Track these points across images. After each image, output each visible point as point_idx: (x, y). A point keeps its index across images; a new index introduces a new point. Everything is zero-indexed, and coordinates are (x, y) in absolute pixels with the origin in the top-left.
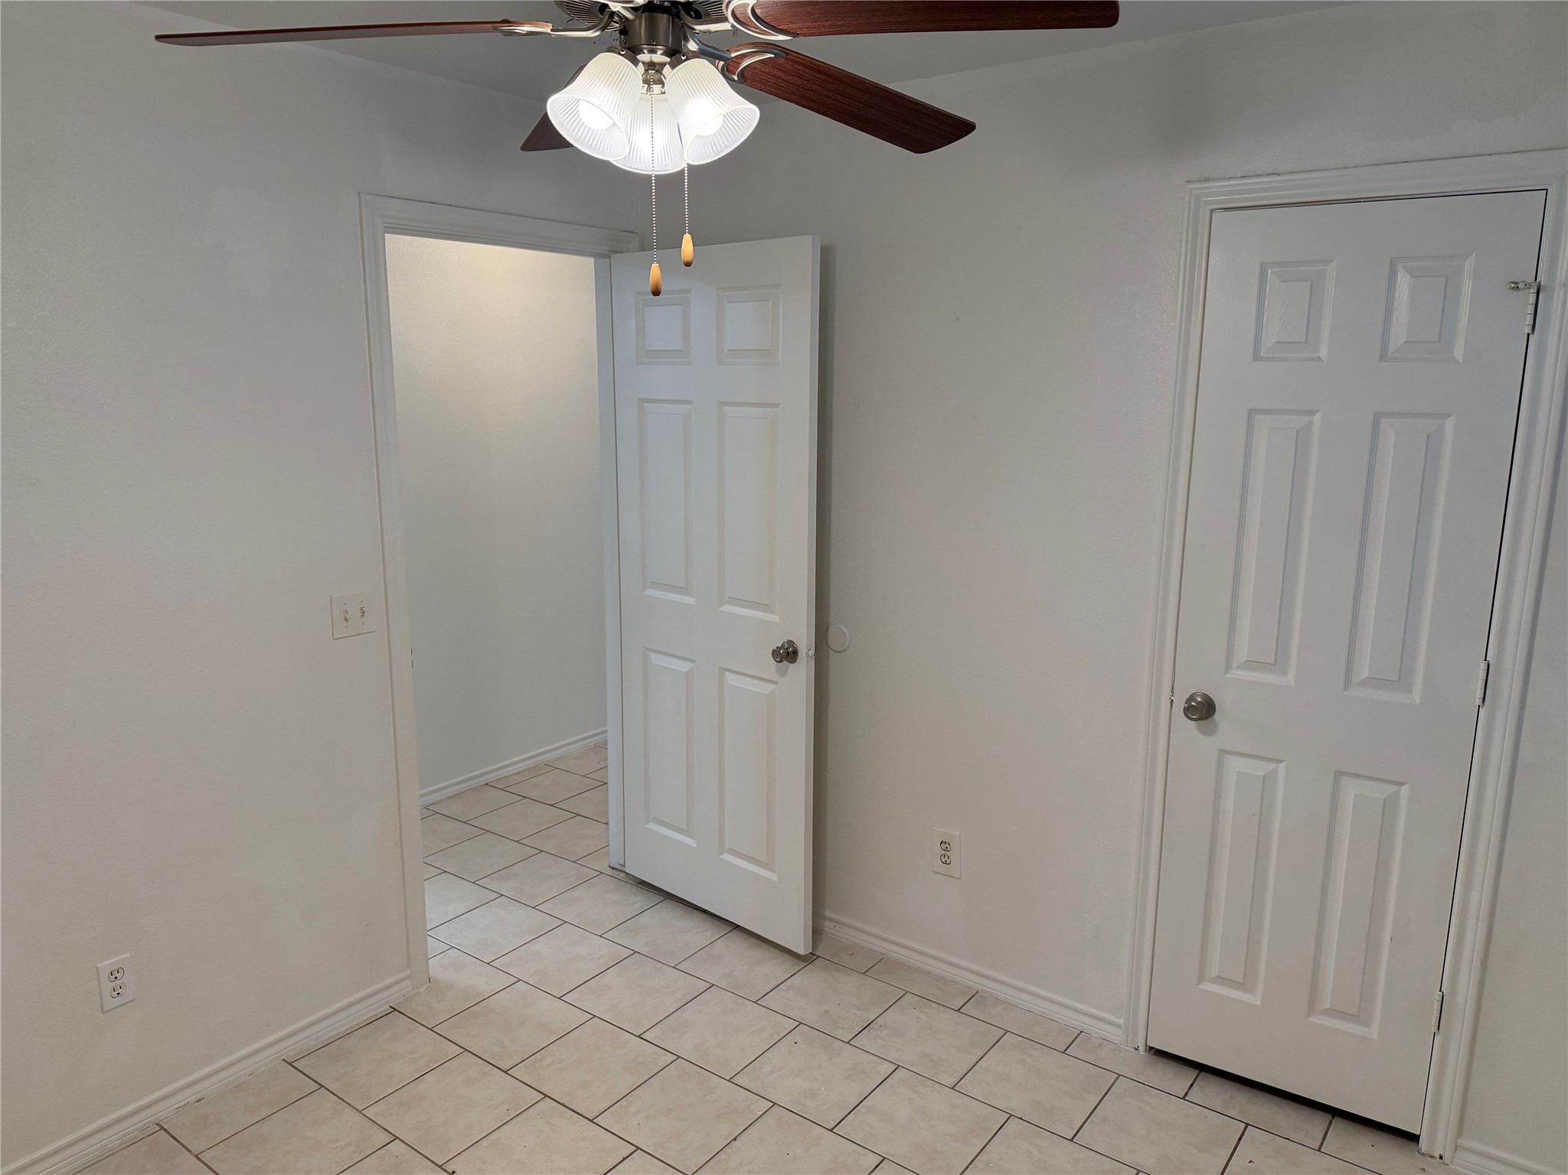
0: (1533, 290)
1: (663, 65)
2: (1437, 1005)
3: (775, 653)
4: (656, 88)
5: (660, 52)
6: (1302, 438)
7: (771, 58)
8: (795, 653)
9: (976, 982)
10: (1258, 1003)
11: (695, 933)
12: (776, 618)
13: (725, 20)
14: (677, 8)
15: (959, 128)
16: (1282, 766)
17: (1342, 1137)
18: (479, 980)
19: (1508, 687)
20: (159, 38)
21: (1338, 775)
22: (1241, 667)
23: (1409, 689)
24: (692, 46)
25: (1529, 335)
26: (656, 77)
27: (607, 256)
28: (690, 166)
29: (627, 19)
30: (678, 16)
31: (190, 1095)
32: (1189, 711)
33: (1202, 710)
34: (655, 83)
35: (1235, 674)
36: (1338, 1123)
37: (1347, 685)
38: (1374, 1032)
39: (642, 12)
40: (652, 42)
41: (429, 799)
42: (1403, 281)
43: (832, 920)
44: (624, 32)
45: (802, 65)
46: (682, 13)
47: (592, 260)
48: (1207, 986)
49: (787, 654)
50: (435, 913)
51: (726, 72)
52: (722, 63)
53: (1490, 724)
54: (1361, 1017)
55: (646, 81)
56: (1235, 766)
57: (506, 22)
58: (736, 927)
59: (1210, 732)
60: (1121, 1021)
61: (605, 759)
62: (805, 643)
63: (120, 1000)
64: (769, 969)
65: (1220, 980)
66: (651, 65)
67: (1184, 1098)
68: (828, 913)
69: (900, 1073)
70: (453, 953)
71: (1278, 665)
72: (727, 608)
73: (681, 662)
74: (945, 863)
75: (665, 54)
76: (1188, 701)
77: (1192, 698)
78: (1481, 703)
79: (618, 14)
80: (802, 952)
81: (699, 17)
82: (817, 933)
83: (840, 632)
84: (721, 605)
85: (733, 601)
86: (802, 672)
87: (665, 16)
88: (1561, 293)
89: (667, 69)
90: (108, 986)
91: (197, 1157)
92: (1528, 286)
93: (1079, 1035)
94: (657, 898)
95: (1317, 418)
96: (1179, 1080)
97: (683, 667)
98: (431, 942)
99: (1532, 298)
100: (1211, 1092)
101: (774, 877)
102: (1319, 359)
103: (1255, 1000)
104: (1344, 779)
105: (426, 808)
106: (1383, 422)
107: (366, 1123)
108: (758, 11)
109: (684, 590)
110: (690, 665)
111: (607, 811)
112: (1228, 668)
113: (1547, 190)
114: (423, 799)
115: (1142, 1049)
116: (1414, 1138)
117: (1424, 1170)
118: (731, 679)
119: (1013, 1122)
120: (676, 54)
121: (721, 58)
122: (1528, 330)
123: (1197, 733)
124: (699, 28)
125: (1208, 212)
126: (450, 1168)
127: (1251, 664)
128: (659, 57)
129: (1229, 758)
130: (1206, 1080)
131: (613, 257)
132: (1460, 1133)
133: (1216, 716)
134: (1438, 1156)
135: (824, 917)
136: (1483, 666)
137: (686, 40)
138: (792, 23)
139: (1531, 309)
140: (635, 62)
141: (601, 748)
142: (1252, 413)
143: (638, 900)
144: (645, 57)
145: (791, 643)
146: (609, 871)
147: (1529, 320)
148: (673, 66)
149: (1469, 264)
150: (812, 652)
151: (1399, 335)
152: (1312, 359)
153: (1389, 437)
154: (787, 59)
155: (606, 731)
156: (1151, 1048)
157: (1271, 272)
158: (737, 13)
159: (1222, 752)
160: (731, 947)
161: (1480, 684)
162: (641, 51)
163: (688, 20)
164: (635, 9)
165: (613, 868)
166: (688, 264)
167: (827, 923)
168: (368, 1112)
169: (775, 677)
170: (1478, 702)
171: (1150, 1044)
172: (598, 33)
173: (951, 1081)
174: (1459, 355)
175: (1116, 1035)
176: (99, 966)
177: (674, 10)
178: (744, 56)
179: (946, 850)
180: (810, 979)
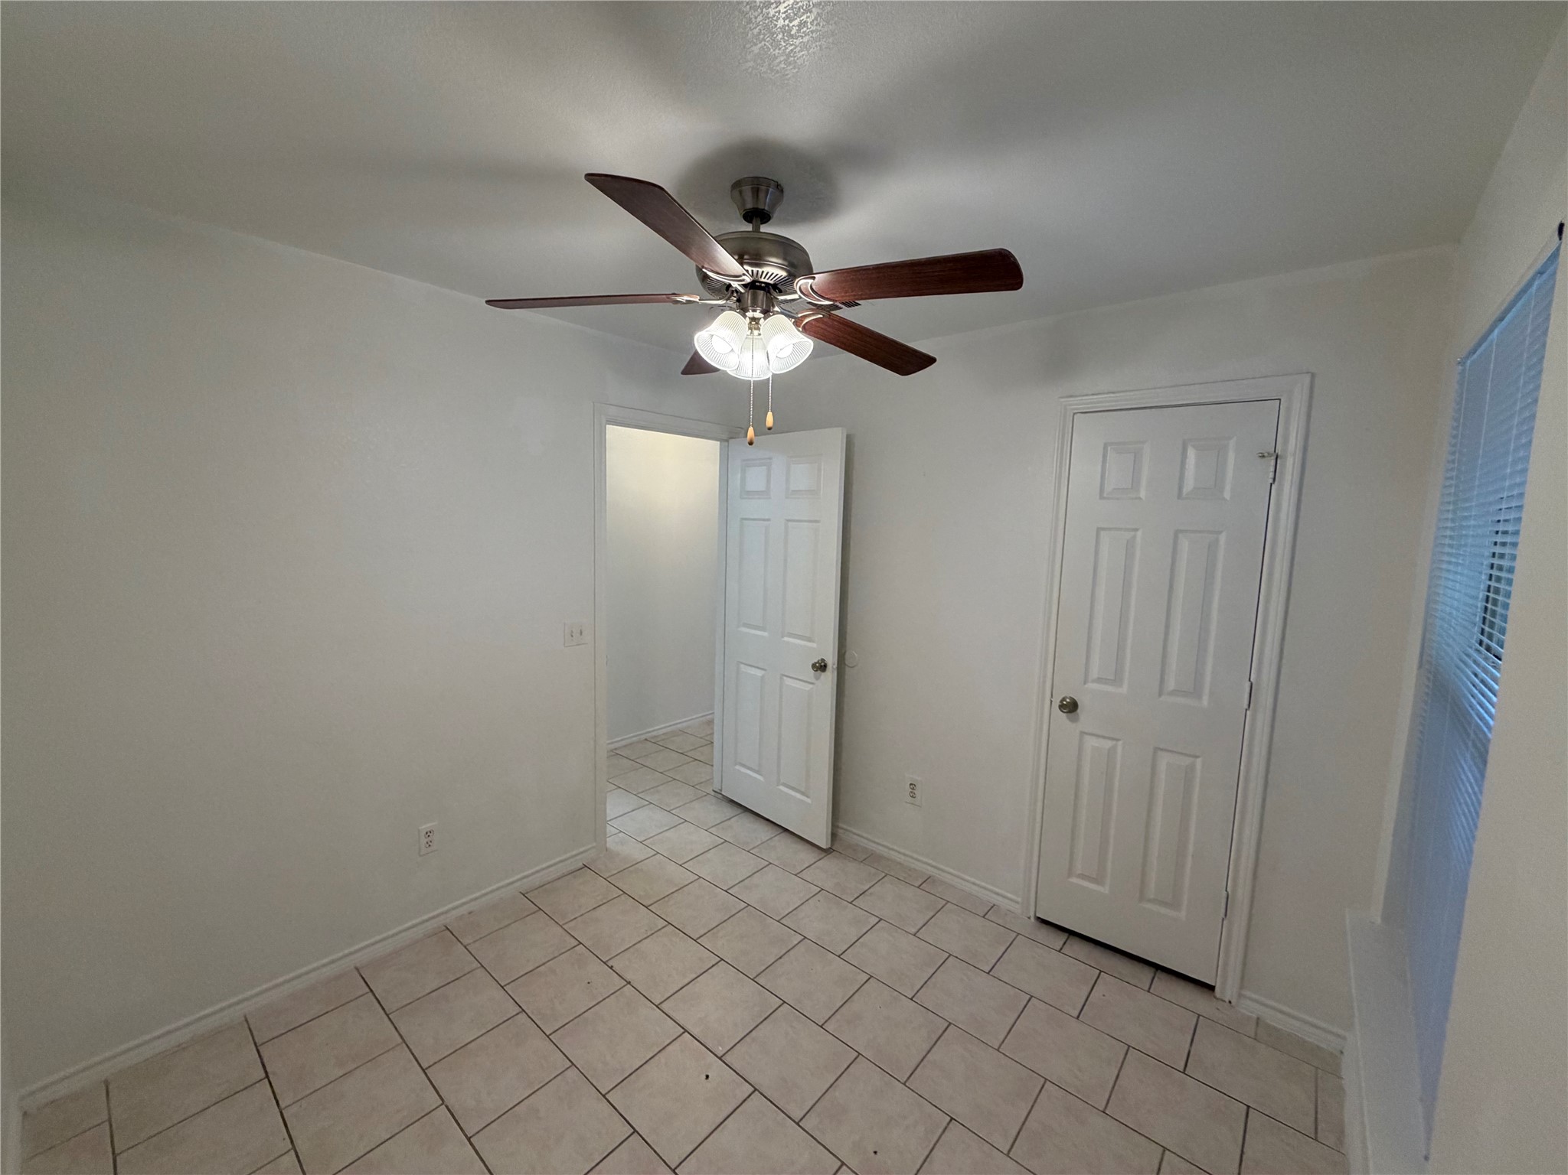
0: (1274, 458)
1: (759, 319)
2: (1224, 901)
3: (814, 666)
4: (756, 332)
5: (758, 311)
6: (1130, 545)
7: (820, 318)
8: (825, 666)
9: (931, 871)
10: (1107, 892)
11: (763, 833)
12: (814, 645)
13: (796, 292)
14: (769, 288)
15: (927, 361)
16: (1120, 743)
17: (1162, 984)
18: (636, 852)
19: (1265, 699)
20: (488, 302)
21: (1157, 749)
22: (1093, 681)
23: (1199, 697)
24: (777, 309)
25: (1271, 484)
26: (756, 326)
27: (727, 441)
28: (774, 375)
29: (741, 293)
30: (769, 292)
31: (463, 910)
32: (1062, 707)
33: (1070, 707)
34: (755, 329)
35: (1091, 686)
36: (1159, 974)
37: (1160, 695)
38: (1183, 914)
39: (750, 289)
40: (754, 304)
41: (612, 746)
42: (1191, 454)
43: (842, 829)
44: (739, 300)
45: (837, 321)
46: (772, 290)
47: (718, 443)
48: (1074, 880)
49: (821, 667)
50: (612, 810)
51: (797, 324)
52: (793, 320)
53: (1254, 719)
54: (1175, 904)
55: (750, 328)
56: (1091, 742)
57: (674, 294)
58: (786, 830)
59: (1075, 720)
60: (1019, 900)
61: (713, 729)
62: (831, 660)
63: (429, 849)
64: (807, 856)
65: (1082, 876)
66: (753, 319)
67: (1059, 951)
68: (841, 825)
69: (882, 924)
70: (621, 835)
71: (1117, 680)
72: (786, 639)
73: (759, 671)
74: (912, 797)
75: (761, 312)
76: (1061, 701)
77: (1064, 699)
78: (1247, 707)
79: (737, 291)
80: (824, 846)
81: (781, 292)
82: (834, 836)
83: (852, 654)
84: (783, 637)
85: (791, 635)
86: (829, 677)
87: (762, 292)
88: (1292, 459)
89: (762, 321)
90: (424, 841)
91: (465, 947)
92: (1270, 455)
93: (992, 907)
94: (740, 811)
95: (1139, 533)
96: (1057, 940)
97: (760, 673)
98: (609, 829)
99: (1273, 462)
100: (1076, 948)
101: (809, 801)
102: (1140, 498)
103: (1105, 890)
104: (1160, 753)
105: (612, 751)
106: (1180, 535)
107: (564, 933)
108: (814, 287)
109: (763, 629)
110: (763, 672)
111: (712, 759)
112: (1085, 683)
113: (1280, 399)
114: (610, 746)
115: (1032, 919)
116: (1211, 988)
117: (1218, 1009)
118: (788, 681)
119: (951, 958)
120: (766, 312)
121: (792, 317)
122: (1271, 481)
123: (1068, 722)
124: (781, 298)
125: (1072, 414)
126: (610, 964)
127: (1099, 680)
128: (758, 314)
129: (1087, 737)
130: (1074, 941)
131: (731, 441)
132: (1242, 987)
133: (1079, 711)
134: (1227, 1001)
135: (838, 827)
136: (1248, 684)
137: (774, 307)
138: (834, 294)
139: (1272, 469)
140: (745, 316)
141: (711, 722)
142: (1099, 530)
143: (728, 811)
144: (750, 314)
145: (823, 660)
146: (713, 793)
147: (1271, 475)
148: (765, 318)
149: (1232, 443)
150: (835, 666)
151: (1189, 484)
152: (1136, 498)
153: (1185, 544)
154: (829, 318)
155: (713, 713)
156: (1039, 918)
157: (1111, 449)
158: (802, 288)
159: (1083, 733)
160: (782, 843)
161: (1247, 696)
162: (748, 311)
163: (775, 294)
164: (745, 286)
165: (715, 792)
166: (770, 429)
167: (841, 831)
168: (565, 927)
169: (813, 681)
170: (1246, 706)
171: (1038, 915)
172: (725, 302)
173: (913, 931)
174: (1227, 495)
175: (1017, 909)
176: (420, 828)
177: (767, 289)
178: (806, 316)
179: (913, 789)
180: (829, 863)
